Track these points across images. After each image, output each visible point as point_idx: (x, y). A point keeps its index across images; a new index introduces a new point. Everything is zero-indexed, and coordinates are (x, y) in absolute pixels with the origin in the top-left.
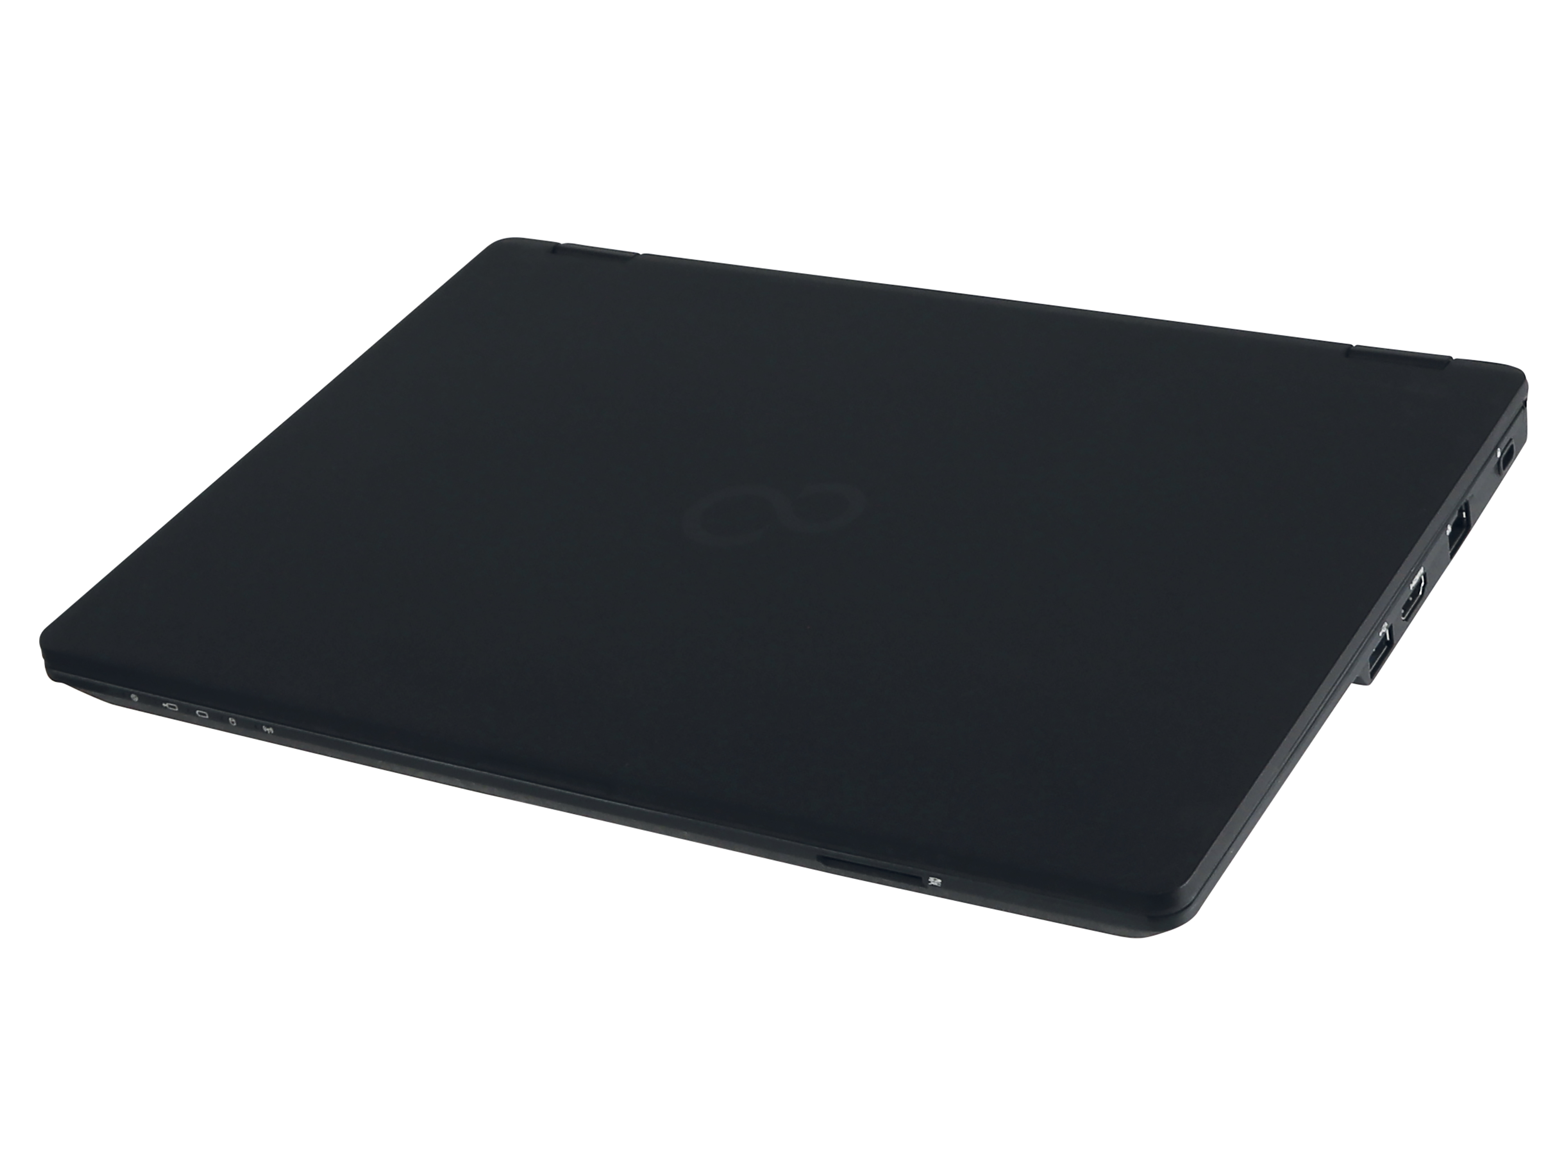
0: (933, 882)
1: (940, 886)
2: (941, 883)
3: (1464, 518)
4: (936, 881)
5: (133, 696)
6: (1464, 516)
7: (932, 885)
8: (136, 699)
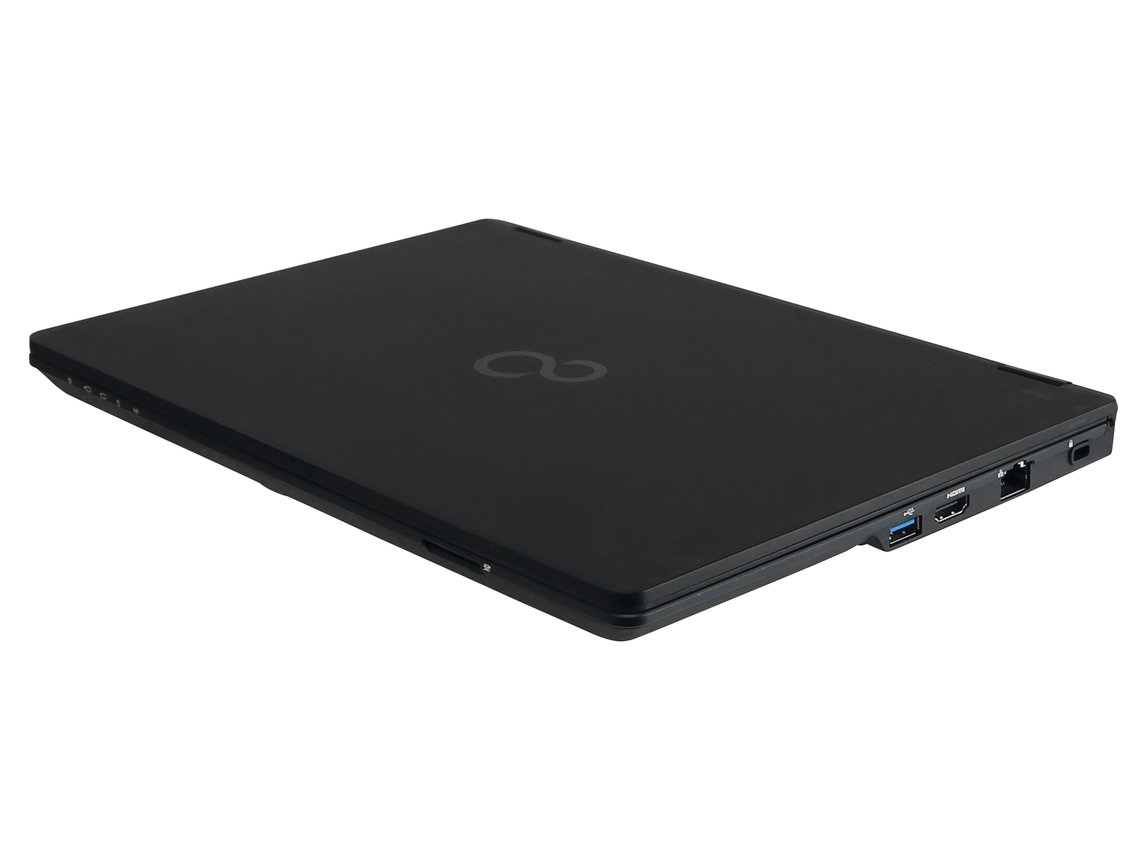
0: (486, 568)
1: (489, 572)
2: (491, 569)
3: (1026, 480)
4: (488, 567)
5: (69, 379)
6: (1026, 478)
7: (485, 571)
8: (70, 382)
